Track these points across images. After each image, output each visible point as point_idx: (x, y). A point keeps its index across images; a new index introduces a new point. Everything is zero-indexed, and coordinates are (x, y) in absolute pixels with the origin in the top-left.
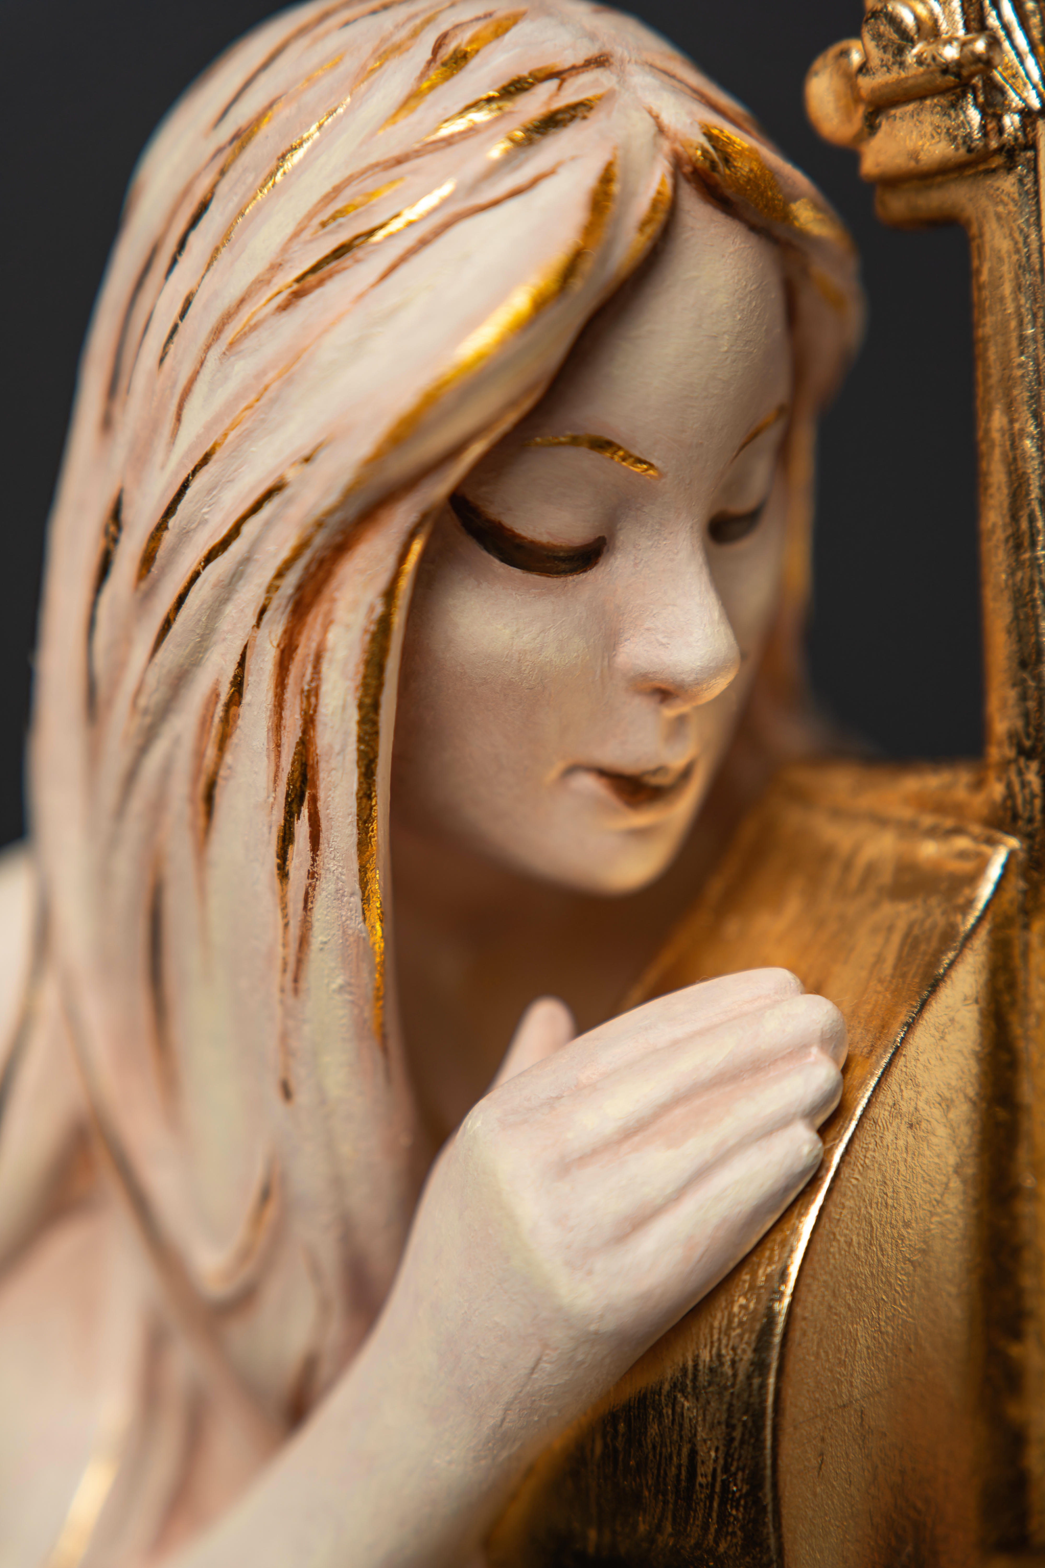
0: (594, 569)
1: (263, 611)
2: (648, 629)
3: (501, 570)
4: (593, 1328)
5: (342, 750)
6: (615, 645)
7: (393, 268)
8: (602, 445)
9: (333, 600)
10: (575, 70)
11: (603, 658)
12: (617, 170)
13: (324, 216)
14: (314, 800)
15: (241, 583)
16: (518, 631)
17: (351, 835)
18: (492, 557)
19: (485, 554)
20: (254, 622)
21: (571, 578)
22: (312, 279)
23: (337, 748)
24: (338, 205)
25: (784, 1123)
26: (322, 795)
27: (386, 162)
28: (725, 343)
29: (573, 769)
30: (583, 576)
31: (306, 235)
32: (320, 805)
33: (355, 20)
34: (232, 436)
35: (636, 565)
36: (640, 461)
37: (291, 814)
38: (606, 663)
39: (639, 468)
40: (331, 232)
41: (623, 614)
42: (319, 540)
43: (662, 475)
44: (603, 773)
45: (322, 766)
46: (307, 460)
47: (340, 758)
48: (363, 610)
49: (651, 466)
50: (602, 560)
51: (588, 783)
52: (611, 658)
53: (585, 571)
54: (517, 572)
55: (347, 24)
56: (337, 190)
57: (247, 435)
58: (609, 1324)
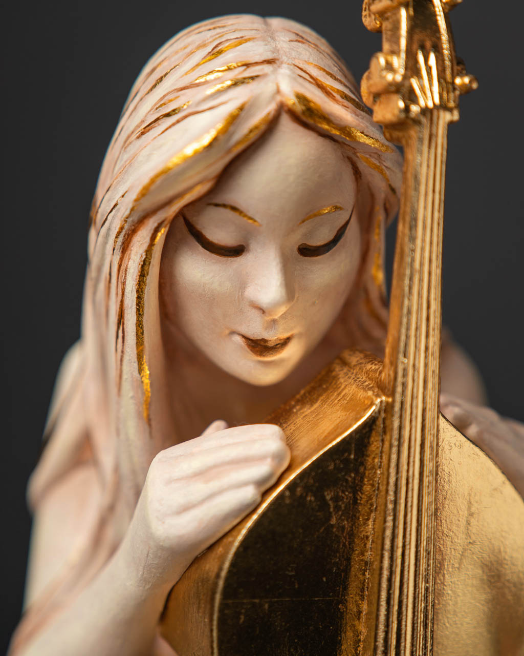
0: (240, 257)
1: (114, 250)
2: (256, 284)
3: (202, 250)
4: (161, 544)
5: (131, 307)
6: (244, 287)
7: (167, 129)
8: (234, 209)
9: (131, 250)
10: (257, 63)
11: (239, 292)
12: (246, 106)
13: (157, 106)
14: (123, 324)
15: (109, 237)
16: (204, 275)
17: (133, 340)
18: (199, 245)
19: (197, 243)
20: (112, 252)
21: (230, 258)
22: (147, 128)
23: (130, 306)
24: (162, 102)
25: (245, 484)
26: (125, 322)
27: (178, 89)
28: (291, 179)
29: (233, 333)
30: (235, 259)
31: (151, 112)
32: (125, 326)
33: (202, 32)
34: (115, 181)
35: (256, 258)
36: (250, 218)
37: (118, 328)
38: (240, 294)
39: (250, 221)
40: (158, 112)
41: (248, 276)
42: (126, 227)
43: (260, 225)
44: (243, 336)
45: (125, 311)
46: (123, 196)
47: (130, 310)
48: (139, 256)
49: (255, 221)
50: (244, 254)
51: (238, 339)
52: (243, 293)
53: (236, 257)
54: (208, 252)
55: (199, 33)
56: (165, 96)
57: (118, 183)
58: (167, 544)
